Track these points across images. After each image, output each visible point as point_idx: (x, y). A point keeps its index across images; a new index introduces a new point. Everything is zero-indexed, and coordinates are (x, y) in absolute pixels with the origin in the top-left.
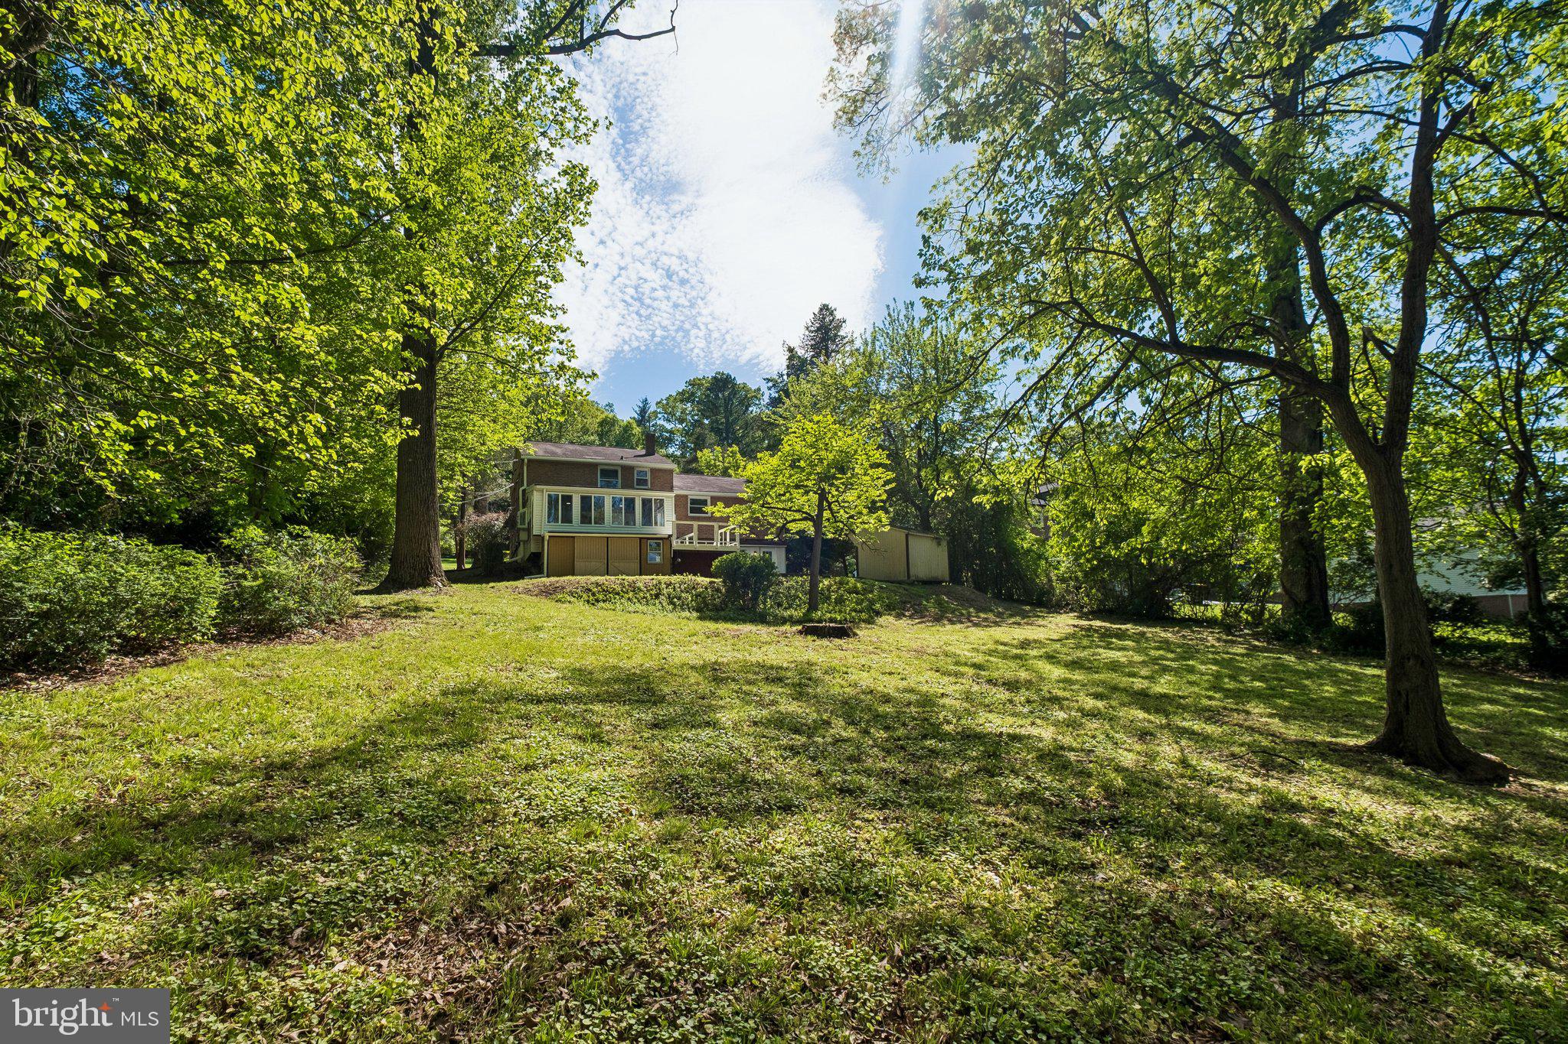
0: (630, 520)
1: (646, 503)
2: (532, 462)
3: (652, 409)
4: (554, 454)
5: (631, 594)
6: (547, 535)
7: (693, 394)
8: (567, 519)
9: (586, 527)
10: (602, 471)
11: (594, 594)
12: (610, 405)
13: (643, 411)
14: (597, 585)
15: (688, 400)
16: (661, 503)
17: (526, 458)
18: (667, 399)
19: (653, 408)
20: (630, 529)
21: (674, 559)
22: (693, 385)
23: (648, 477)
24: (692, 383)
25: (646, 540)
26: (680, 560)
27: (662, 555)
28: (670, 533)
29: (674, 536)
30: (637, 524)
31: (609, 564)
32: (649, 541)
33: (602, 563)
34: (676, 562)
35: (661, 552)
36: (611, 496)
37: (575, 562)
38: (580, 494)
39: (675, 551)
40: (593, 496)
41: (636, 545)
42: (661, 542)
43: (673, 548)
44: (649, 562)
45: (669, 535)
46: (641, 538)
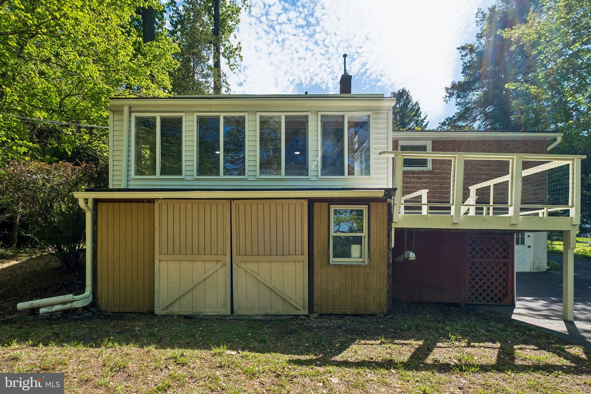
9: (207, 182)
25: (325, 205)
26: (412, 256)
27: (365, 242)
28: (390, 186)
29: (398, 193)
30: (311, 173)
31: (234, 265)
32: (333, 208)
33: (220, 264)
34: (400, 259)
35: (365, 234)
36: (258, 114)
37: (157, 262)
38: (196, 114)
39: (400, 232)
40: (222, 116)
41: (298, 218)
42: (364, 208)
43: (394, 226)
44: (333, 260)
45: (387, 190)
46: (311, 202)
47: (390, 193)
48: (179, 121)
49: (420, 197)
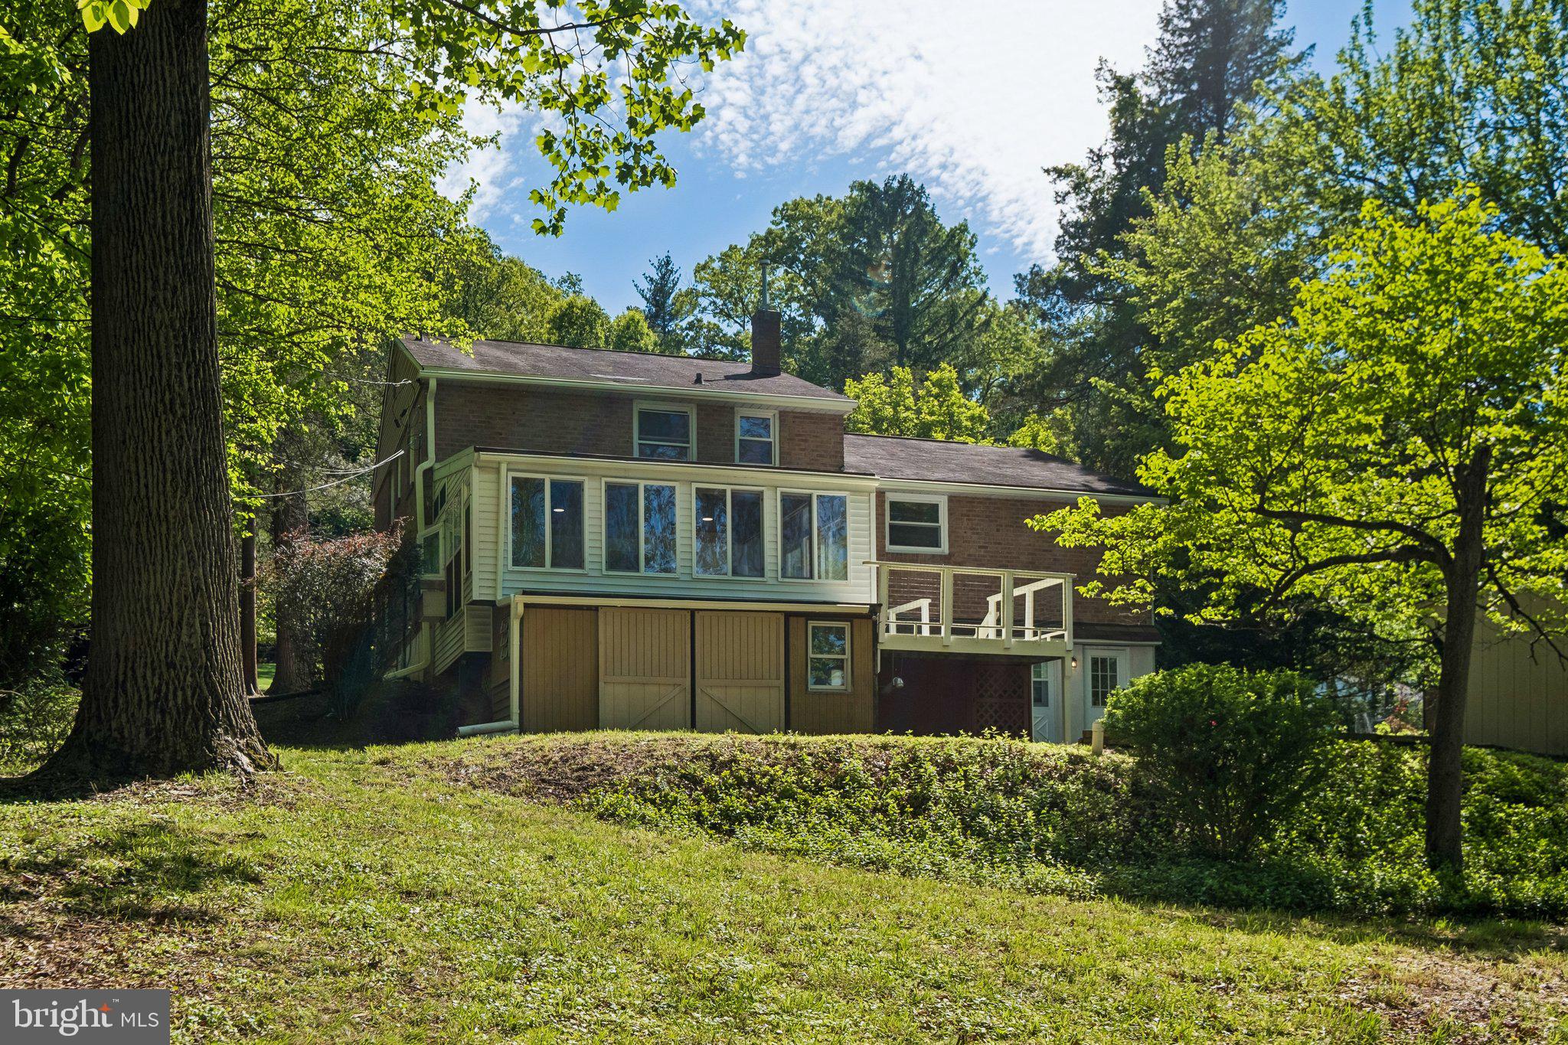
0: (750, 559)
1: (794, 506)
2: (453, 390)
3: (683, 286)
4: (509, 367)
5: (832, 798)
6: (518, 603)
7: (794, 241)
8: (569, 554)
9: (622, 580)
10: (644, 416)
11: (711, 794)
12: (572, 281)
13: (660, 293)
14: (716, 764)
15: (777, 258)
16: (835, 509)
17: (432, 376)
18: (725, 258)
19: (685, 280)
20: (749, 587)
21: (884, 678)
22: (792, 220)
23: (774, 437)
24: (790, 213)
25: (802, 620)
26: (900, 682)
27: (848, 666)
28: (874, 601)
29: (884, 608)
30: (768, 573)
31: (698, 691)
32: (811, 624)
33: (678, 689)
34: (888, 689)
35: (847, 656)
36: (695, 486)
37: (601, 684)
38: (604, 480)
39: (887, 655)
40: (642, 484)
41: (773, 635)
42: (846, 625)
43: (880, 647)
44: (812, 687)
45: (871, 605)
46: (788, 615)
47: (875, 609)
48: (579, 486)
49: (919, 609)
